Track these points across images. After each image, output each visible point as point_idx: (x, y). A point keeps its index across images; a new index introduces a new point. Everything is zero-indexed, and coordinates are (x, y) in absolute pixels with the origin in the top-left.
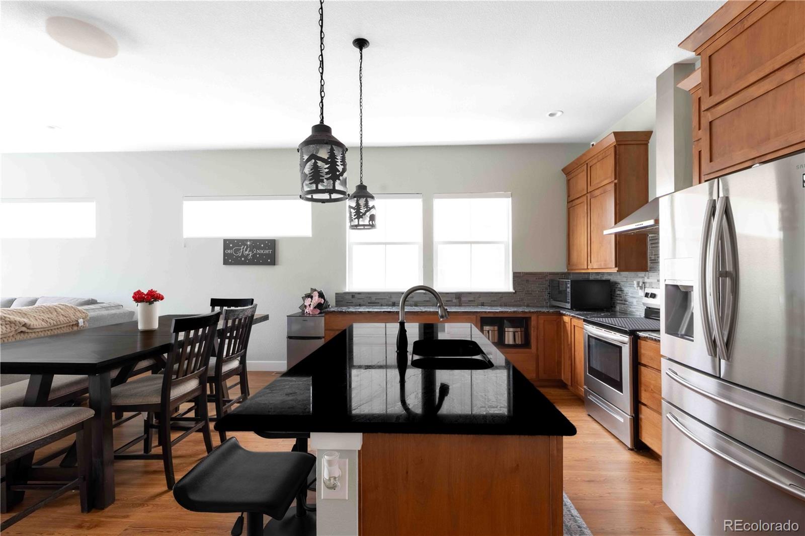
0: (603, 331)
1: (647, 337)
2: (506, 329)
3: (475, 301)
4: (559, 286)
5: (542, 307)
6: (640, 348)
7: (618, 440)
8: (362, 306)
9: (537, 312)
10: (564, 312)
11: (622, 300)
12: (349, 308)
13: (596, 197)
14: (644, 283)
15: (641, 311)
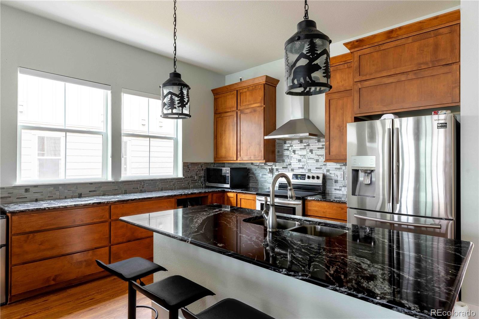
6: (307, 206)
9: (213, 192)
10: (227, 190)
13: (245, 113)
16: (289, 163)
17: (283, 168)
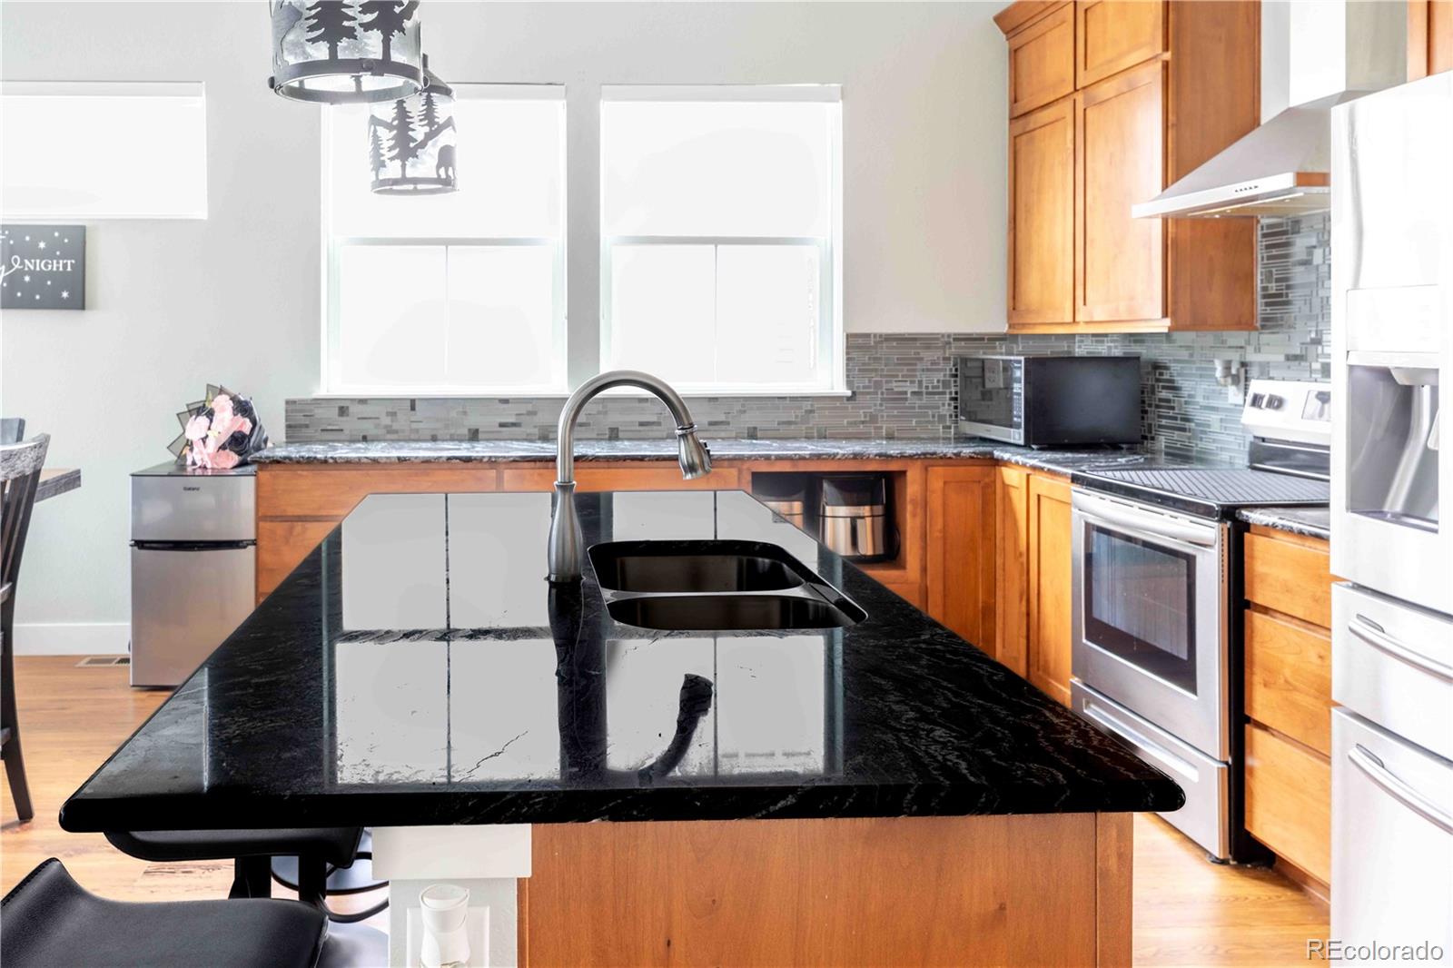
0: (1136, 509)
1: (1274, 526)
2: (829, 510)
3: (728, 423)
4: (983, 377)
5: (935, 440)
6: (1252, 557)
7: (1177, 836)
8: (373, 441)
9: (924, 456)
10: (1006, 456)
11: (1176, 419)
12: (335, 449)
13: (1101, 103)
14: (1243, 364)
15: (1234, 450)
16: (1313, 335)
17: (1288, 358)
